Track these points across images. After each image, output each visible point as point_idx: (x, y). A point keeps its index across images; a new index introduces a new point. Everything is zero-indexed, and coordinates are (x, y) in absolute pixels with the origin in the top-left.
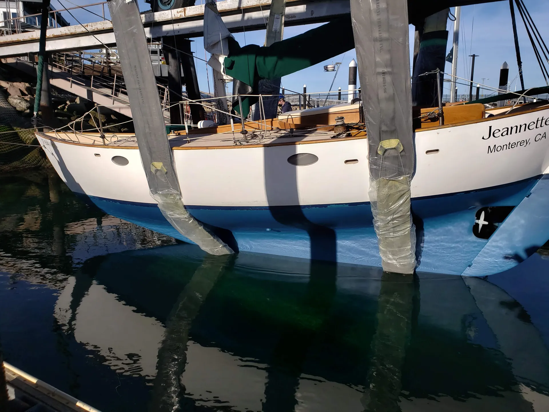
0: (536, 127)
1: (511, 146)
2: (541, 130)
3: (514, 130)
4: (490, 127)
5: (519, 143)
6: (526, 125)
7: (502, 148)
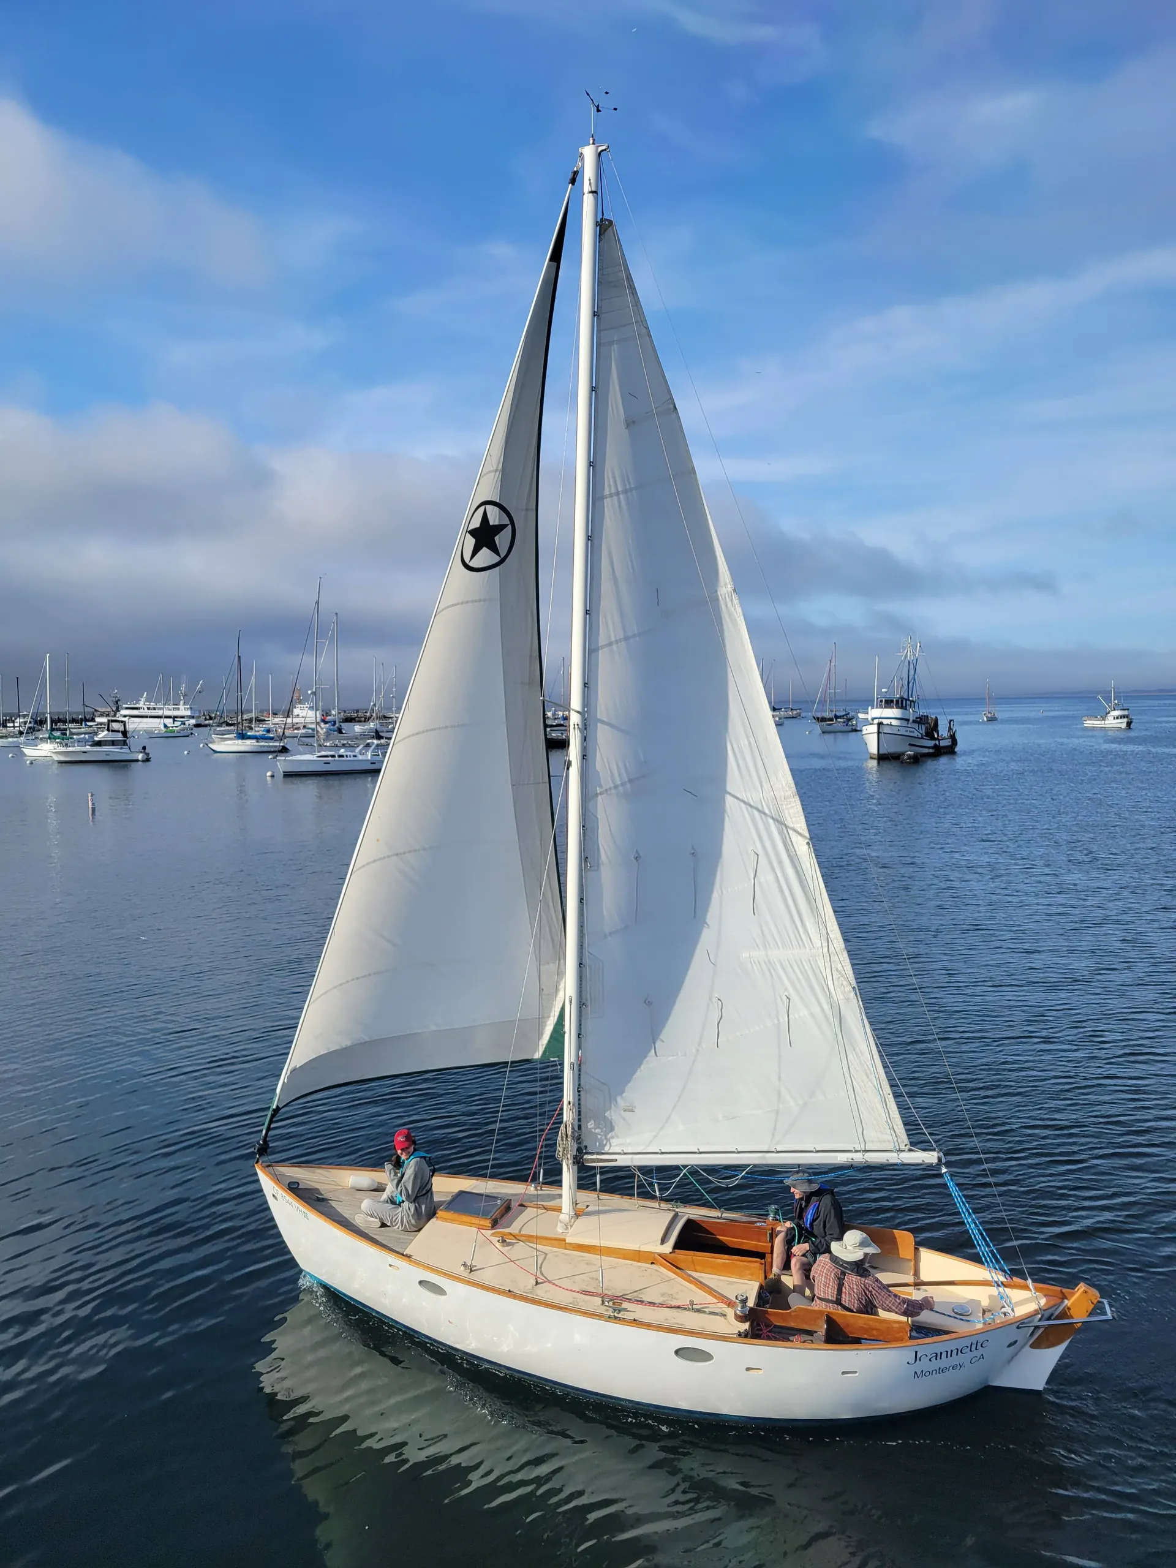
0: (971, 1351)
1: (942, 1370)
2: (978, 1353)
3: (944, 1355)
4: (916, 1352)
5: (951, 1368)
6: (957, 1349)
7: (931, 1373)
